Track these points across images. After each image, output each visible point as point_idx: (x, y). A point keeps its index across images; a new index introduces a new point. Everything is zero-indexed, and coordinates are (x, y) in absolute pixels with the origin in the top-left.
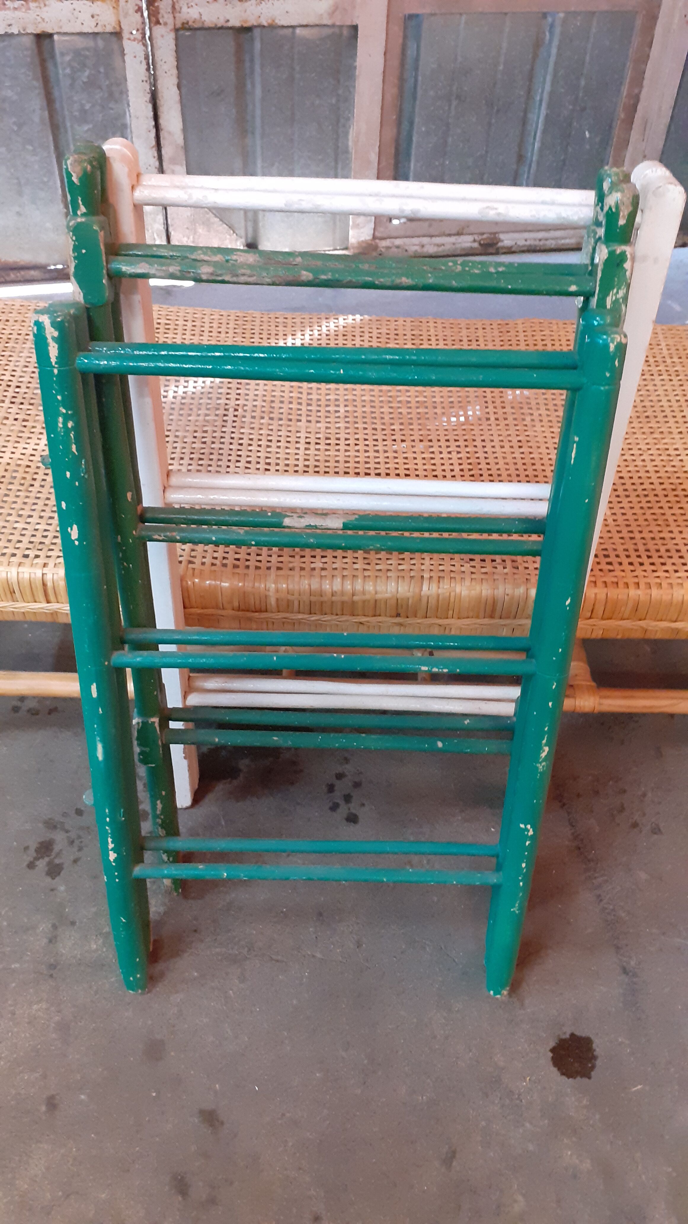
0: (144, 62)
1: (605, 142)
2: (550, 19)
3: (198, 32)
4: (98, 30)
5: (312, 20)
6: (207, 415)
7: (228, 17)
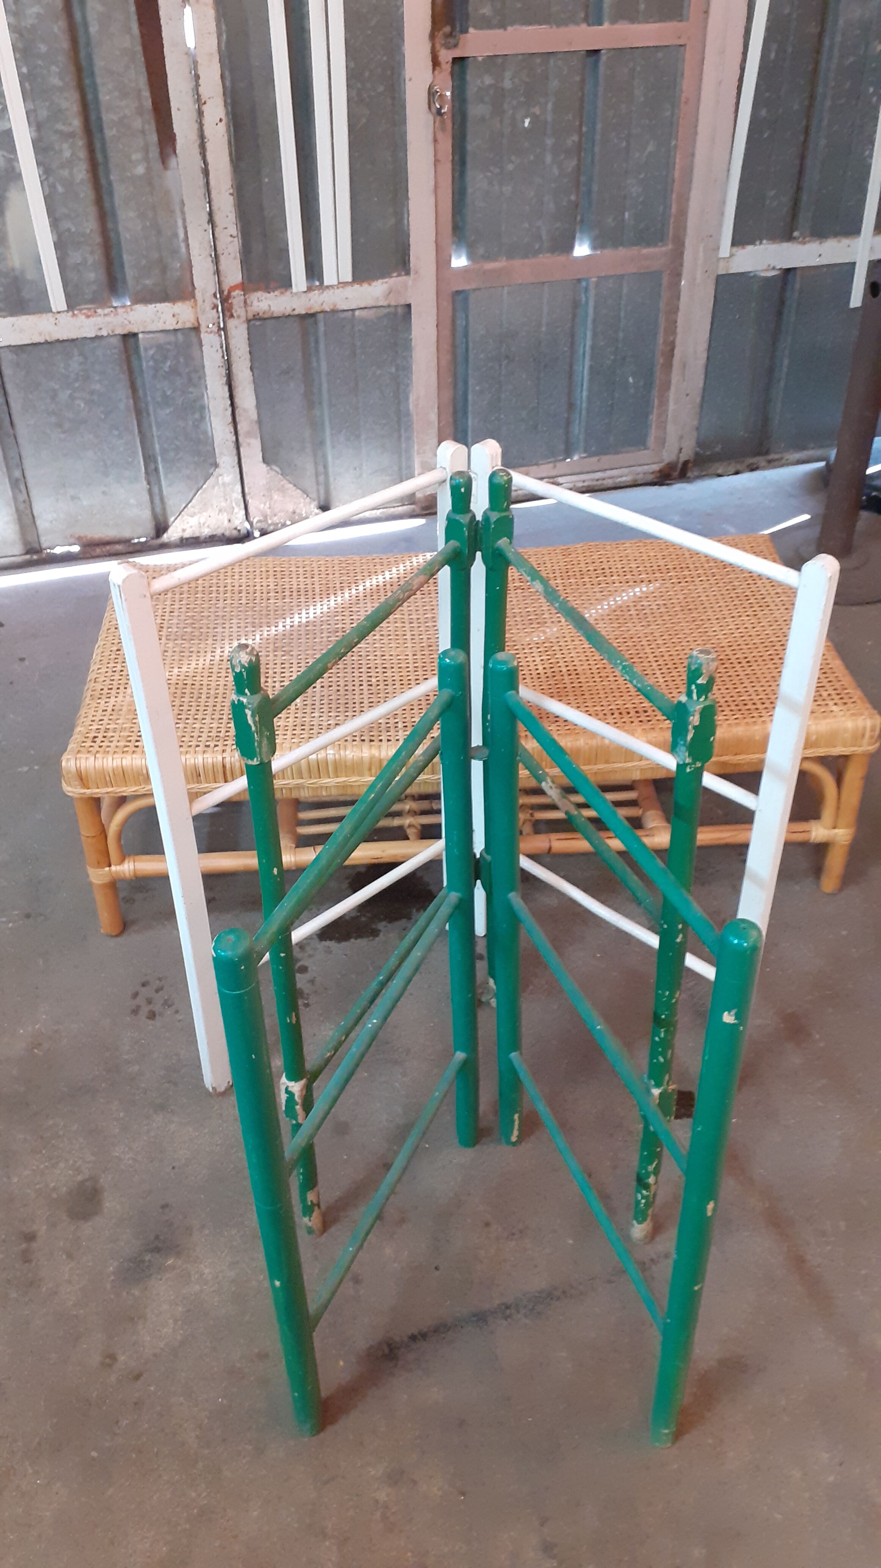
0: (220, 350)
1: (649, 385)
2: (584, 284)
3: (269, 321)
4: (179, 326)
5: (370, 303)
6: (329, 637)
7: (294, 307)
